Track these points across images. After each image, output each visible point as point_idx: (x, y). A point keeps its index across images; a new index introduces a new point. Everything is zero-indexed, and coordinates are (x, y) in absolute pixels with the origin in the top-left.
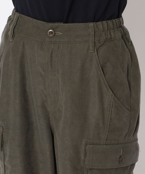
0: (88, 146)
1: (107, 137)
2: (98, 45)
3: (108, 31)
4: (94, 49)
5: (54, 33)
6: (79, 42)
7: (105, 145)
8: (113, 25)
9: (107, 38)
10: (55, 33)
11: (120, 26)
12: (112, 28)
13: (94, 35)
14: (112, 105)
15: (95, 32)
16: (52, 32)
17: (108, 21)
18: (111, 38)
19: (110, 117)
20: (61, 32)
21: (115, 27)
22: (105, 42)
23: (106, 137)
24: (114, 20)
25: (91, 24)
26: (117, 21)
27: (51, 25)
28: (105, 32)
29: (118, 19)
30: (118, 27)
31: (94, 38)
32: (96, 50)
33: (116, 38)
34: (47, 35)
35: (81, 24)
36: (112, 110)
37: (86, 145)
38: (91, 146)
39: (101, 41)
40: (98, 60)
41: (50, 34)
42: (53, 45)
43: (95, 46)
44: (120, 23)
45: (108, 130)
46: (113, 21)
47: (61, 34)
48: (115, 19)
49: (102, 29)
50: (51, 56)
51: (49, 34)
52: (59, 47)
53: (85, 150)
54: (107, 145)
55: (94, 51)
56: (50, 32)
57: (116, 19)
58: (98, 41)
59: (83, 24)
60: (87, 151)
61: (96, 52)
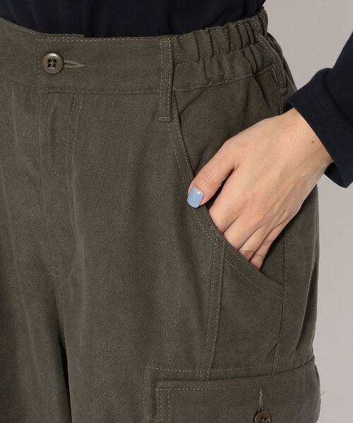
0: (160, 384)
1: (214, 358)
2: (183, 101)
3: (214, 59)
4: (171, 112)
5: (60, 62)
6: (129, 92)
7: (210, 379)
8: (229, 39)
9: (209, 80)
10: (64, 64)
11: (252, 41)
12: (227, 48)
13: (171, 72)
14: (221, 268)
15: (174, 64)
16: (55, 61)
17: (215, 27)
18: (222, 78)
19: (219, 302)
20: (79, 60)
21: (235, 45)
22: (202, 90)
23: (212, 359)
24: (232, 26)
25: (165, 41)
26: (242, 27)
27: (52, 39)
28: (204, 62)
29: (246, 20)
30: (244, 43)
31: (172, 80)
32: (176, 116)
33: (237, 78)
34: (42, 68)
35: (136, 39)
36: (225, 283)
37: (155, 381)
38: (169, 384)
39: (192, 88)
40: (182, 143)
41: (49, 66)
42: (57, 95)
43: (174, 104)
44: (250, 33)
45: (215, 340)
46: (228, 27)
47: (79, 66)
48: (236, 20)
49: (197, 52)
50: (53, 129)
51: (47, 65)
52: (73, 103)
53: (153, 397)
54: (217, 379)
55: (172, 118)
56: (49, 60)
57: (240, 22)
58: (184, 87)
59: (142, 39)
60: (157, 400)
61: (176, 120)
